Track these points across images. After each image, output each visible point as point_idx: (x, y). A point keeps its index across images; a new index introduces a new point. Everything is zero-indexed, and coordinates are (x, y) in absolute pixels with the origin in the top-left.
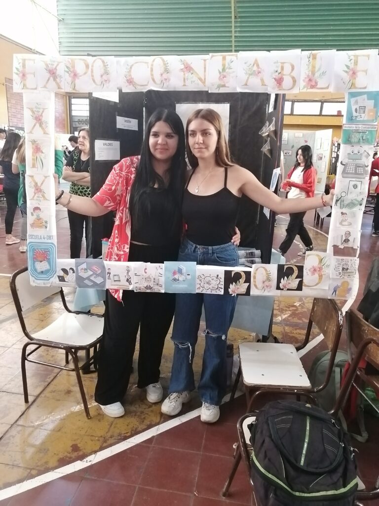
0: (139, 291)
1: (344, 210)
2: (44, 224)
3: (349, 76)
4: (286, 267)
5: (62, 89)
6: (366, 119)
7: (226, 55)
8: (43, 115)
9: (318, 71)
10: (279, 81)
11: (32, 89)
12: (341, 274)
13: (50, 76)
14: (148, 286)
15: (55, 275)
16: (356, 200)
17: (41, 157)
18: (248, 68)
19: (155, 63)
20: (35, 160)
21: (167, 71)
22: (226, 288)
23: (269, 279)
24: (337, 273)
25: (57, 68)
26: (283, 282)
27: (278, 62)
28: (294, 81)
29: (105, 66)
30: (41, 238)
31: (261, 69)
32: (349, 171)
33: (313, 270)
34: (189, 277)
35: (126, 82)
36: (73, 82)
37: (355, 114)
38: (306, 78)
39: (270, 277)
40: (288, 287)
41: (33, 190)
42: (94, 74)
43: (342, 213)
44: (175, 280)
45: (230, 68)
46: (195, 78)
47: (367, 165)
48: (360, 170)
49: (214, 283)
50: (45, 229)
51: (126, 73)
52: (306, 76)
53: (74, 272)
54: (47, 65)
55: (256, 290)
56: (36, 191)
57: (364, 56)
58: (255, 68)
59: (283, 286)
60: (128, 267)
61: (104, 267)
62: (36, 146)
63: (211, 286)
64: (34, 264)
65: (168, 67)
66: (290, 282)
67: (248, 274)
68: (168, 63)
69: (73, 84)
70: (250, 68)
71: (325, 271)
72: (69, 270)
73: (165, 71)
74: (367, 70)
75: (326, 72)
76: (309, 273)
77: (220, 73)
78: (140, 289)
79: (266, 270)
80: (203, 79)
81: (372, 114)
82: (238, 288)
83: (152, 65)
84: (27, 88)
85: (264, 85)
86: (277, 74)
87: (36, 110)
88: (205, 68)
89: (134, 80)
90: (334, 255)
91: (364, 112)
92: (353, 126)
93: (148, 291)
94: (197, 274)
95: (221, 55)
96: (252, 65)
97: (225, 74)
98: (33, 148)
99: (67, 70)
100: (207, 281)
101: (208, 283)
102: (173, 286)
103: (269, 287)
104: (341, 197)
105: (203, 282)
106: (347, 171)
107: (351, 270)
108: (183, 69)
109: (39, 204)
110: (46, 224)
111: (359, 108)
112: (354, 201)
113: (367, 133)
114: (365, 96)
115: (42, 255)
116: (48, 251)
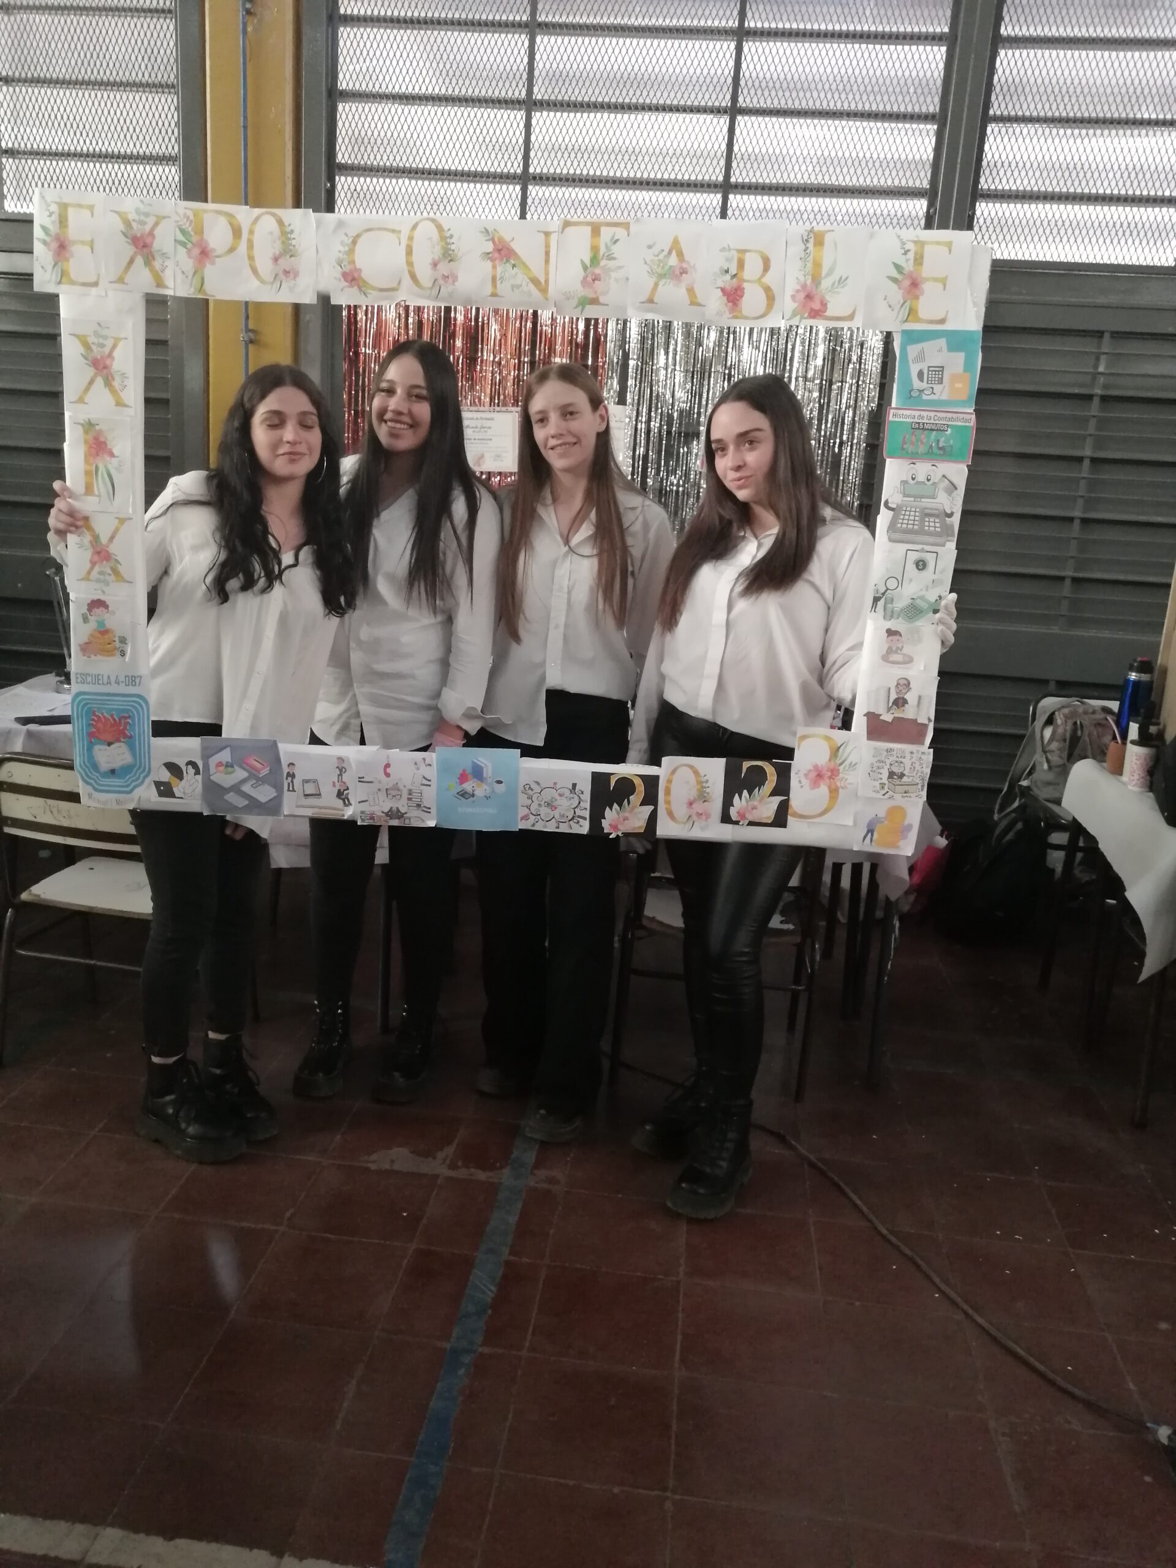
0: (371, 822)
1: (894, 625)
2: (117, 644)
3: (901, 291)
5: (167, 287)
6: (944, 397)
7: (600, 224)
8: (116, 354)
9: (829, 274)
10: (733, 296)
11: (84, 284)
12: (886, 789)
13: (135, 252)
14: (394, 809)
15: (147, 781)
16: (922, 598)
17: (110, 467)
18: (657, 258)
19: (416, 234)
20: (91, 474)
21: (448, 255)
22: (596, 816)
23: (703, 796)
24: (876, 783)
25: (156, 232)
26: (739, 803)
27: (730, 250)
28: (771, 297)
29: (284, 233)
30: (109, 683)
31: (688, 263)
32: (904, 526)
33: (815, 773)
34: (501, 788)
35: (342, 279)
36: (198, 271)
37: (917, 384)
38: (798, 291)
39: (707, 790)
40: (751, 817)
41: (88, 554)
42: (256, 253)
43: (890, 632)
44: (464, 794)
45: (610, 258)
46: (521, 278)
47: (949, 512)
48: (933, 524)
49: (565, 805)
50: (120, 659)
51: (341, 255)
52: (799, 287)
53: (197, 772)
54: (127, 223)
55: (672, 823)
56: (96, 558)
57: (938, 243)
58: (673, 261)
59: (738, 812)
60: (341, 760)
61: (278, 759)
62: (96, 439)
63: (556, 813)
64: (90, 750)
65: (453, 247)
66: (755, 803)
67: (651, 783)
68: (451, 236)
69: (198, 276)
70: (660, 261)
71: (846, 778)
72: (184, 768)
73: (444, 255)
74: (946, 278)
75: (847, 278)
76: (804, 783)
77: (585, 268)
78: (372, 818)
79: (696, 773)
80: (543, 281)
81: (959, 385)
82: (626, 818)
83: (411, 238)
84: (72, 283)
85: (694, 303)
86: (728, 277)
87: (96, 340)
88: (547, 253)
89: (365, 275)
90: (868, 739)
91: (941, 381)
92: (914, 413)
94: (523, 780)
95: (589, 224)
96: (666, 253)
97: (597, 271)
98: (86, 442)
99: (181, 237)
100: (548, 798)
101: (550, 805)
102: (460, 810)
103: (704, 817)
104: (886, 591)
105: (536, 803)
106: (899, 525)
107: (911, 778)
108: (488, 253)
109: (103, 592)
110: (121, 645)
111: (929, 371)
112: (918, 602)
113: (949, 431)
114: (942, 342)
115: (112, 726)
116: (129, 717)
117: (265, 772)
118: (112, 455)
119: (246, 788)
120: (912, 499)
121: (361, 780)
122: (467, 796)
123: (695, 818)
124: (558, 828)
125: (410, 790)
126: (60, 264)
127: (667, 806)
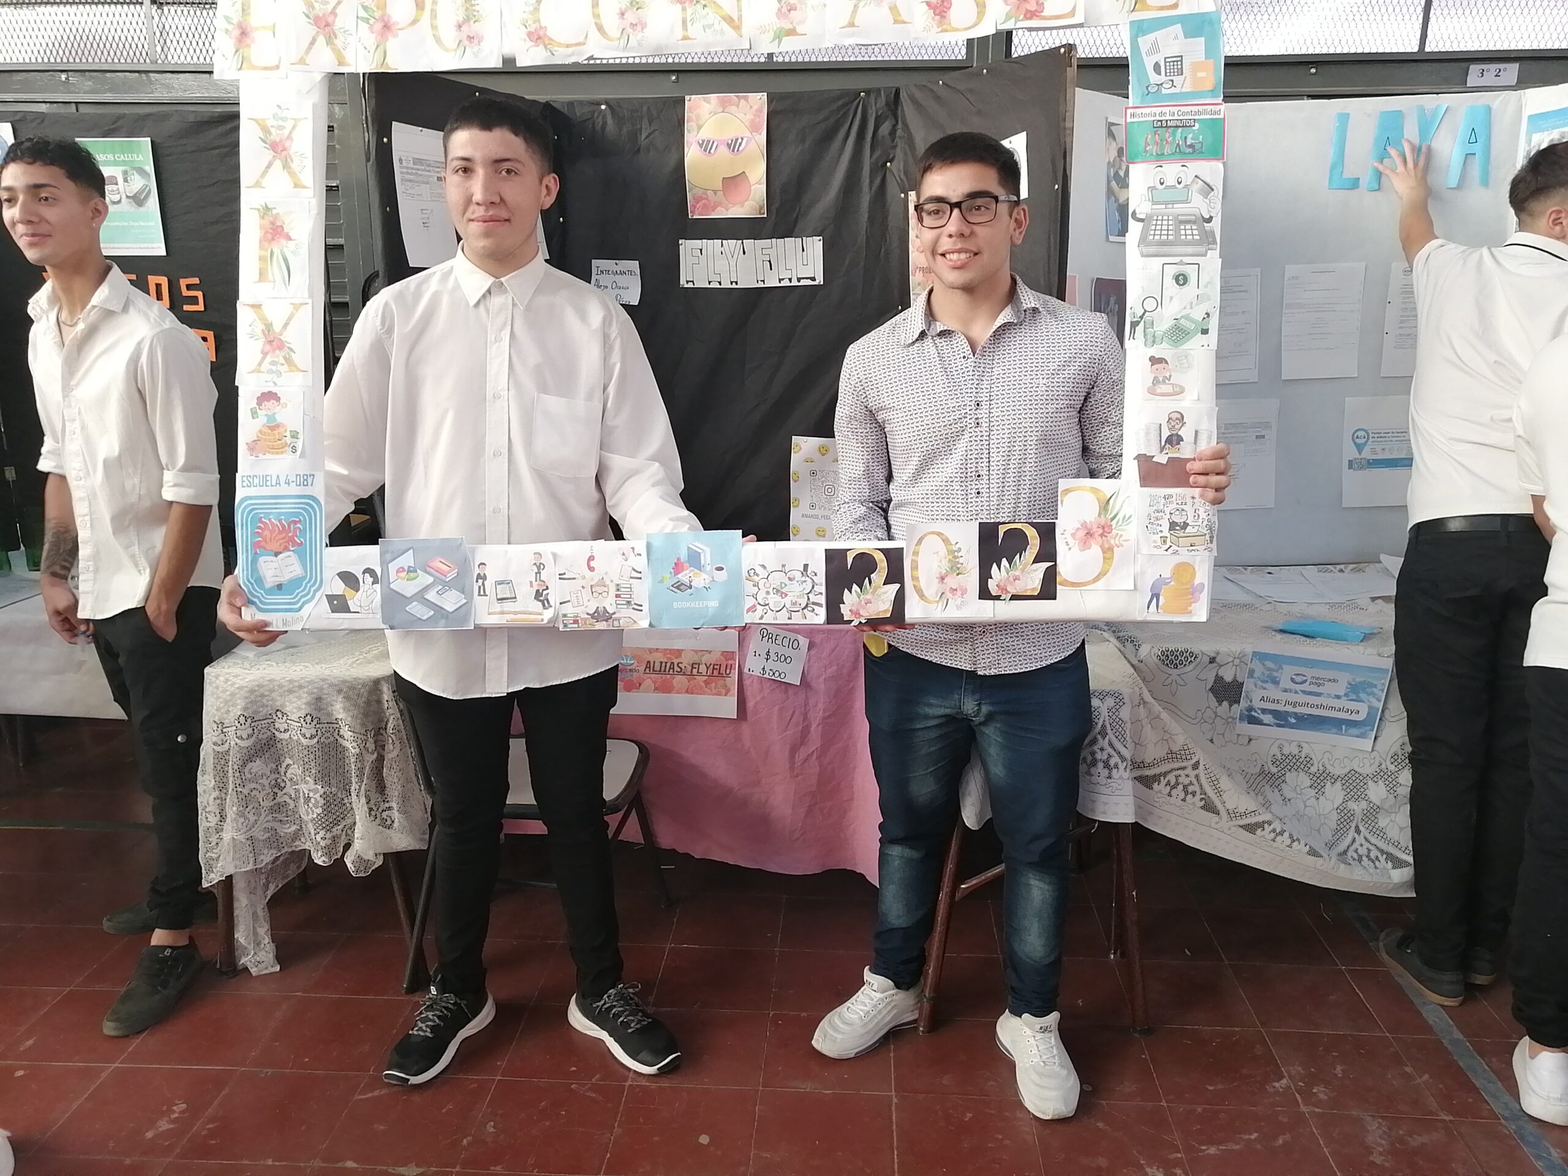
4: (1002, 529)
5: (349, 64)
6: (1187, 89)
10: (940, 6)
11: (265, 68)
12: (1169, 544)
13: (318, 33)
14: (601, 609)
15: (319, 594)
16: (1188, 318)
17: (285, 251)
20: (267, 259)
22: (834, 602)
23: (956, 568)
24: (1157, 537)
25: (338, 11)
26: (998, 574)
30: (278, 484)
32: (1157, 237)
33: (1082, 533)
34: (721, 576)
35: (526, 37)
36: (380, 47)
37: (1154, 78)
39: (960, 560)
40: (1013, 591)
42: (440, 22)
43: (1154, 360)
44: (679, 586)
46: (712, 17)
47: (1208, 217)
48: (1191, 232)
49: (797, 591)
51: (526, 17)
53: (375, 581)
55: (922, 605)
56: (268, 348)
59: (998, 586)
60: (539, 555)
61: (467, 561)
62: (273, 223)
63: (787, 601)
67: (895, 558)
69: (380, 50)
71: (1121, 534)
72: (360, 578)
76: (1076, 544)
78: (576, 622)
79: (946, 541)
80: (735, 17)
81: (1202, 74)
82: (868, 602)
84: (253, 68)
85: (898, 21)
87: (275, 123)
89: (548, 33)
90: (1143, 485)
91: (1180, 72)
92: (1154, 110)
98: (262, 228)
99: (363, 14)
100: (776, 584)
101: (779, 591)
102: (675, 605)
104: (1144, 314)
105: (763, 590)
107: (1197, 528)
112: (1182, 321)
113: (1196, 124)
114: (1178, 28)
115: (280, 532)
116: (300, 521)
117: (452, 575)
118: (289, 238)
119: (431, 596)
120: (1164, 206)
121: (562, 577)
122: (683, 587)
123: (949, 595)
124: (790, 618)
125: (618, 585)
126: (241, 50)
127: (915, 583)
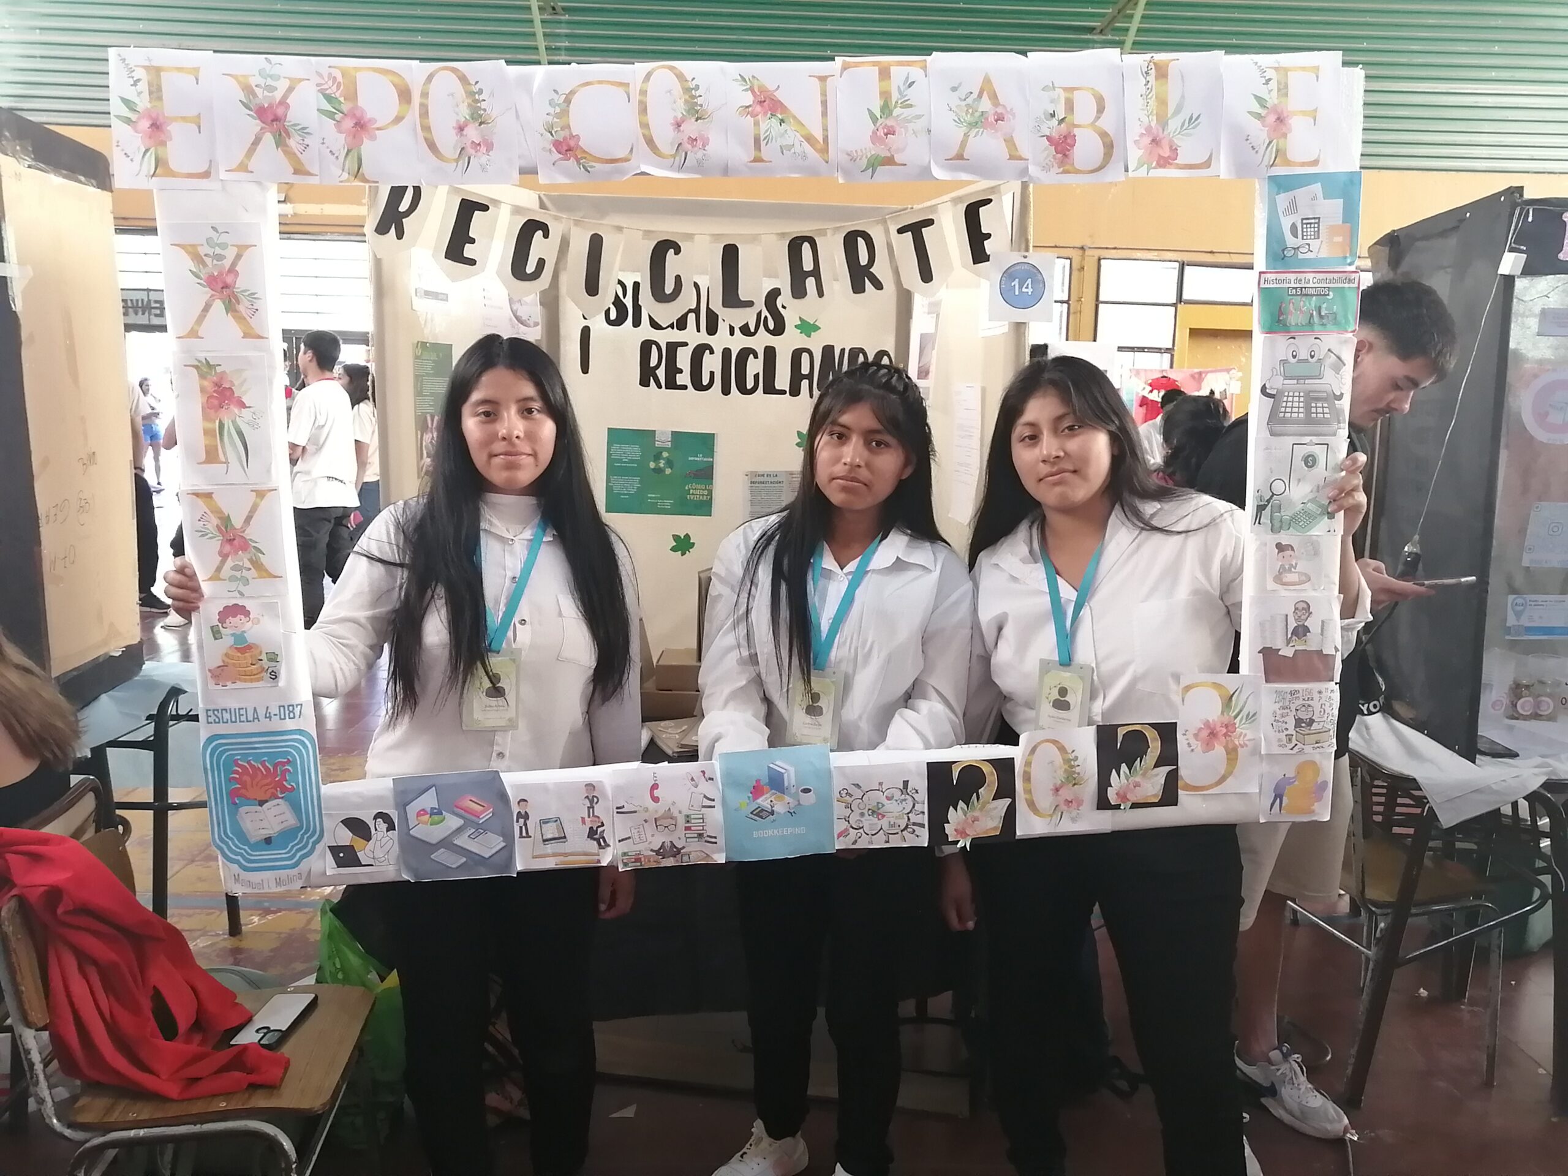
0: (636, 866)
1: (1284, 538)
2: (265, 663)
3: (1266, 129)
4: (1121, 732)
7: (890, 64)
9: (1176, 112)
11: (190, 176)
12: (1294, 742)
15: (320, 846)
16: (1314, 502)
19: (651, 87)
20: (213, 433)
21: (696, 112)
23: (1072, 778)
24: (1283, 736)
25: (288, 101)
26: (1118, 781)
27: (1054, 87)
28: (1109, 147)
29: (471, 94)
31: (1004, 106)
33: (1205, 734)
34: (809, 799)
36: (353, 150)
37: (1291, 241)
38: (1142, 135)
39: (1077, 770)
40: (1133, 798)
41: (216, 544)
43: (1280, 547)
44: (760, 813)
45: (906, 105)
47: (1338, 394)
48: (1321, 410)
49: (895, 809)
50: (271, 683)
51: (550, 118)
52: (1143, 131)
53: (391, 827)
54: (248, 90)
57: (1303, 69)
58: (986, 105)
59: (1118, 794)
60: (590, 786)
61: (503, 796)
63: (884, 823)
64: (233, 814)
65: (700, 101)
66: (1138, 779)
68: (697, 88)
70: (968, 106)
71: (1245, 732)
72: (371, 823)
73: (688, 112)
74: (1315, 110)
75: (1199, 116)
76: (1197, 745)
77: (874, 120)
78: (638, 860)
79: (1064, 749)
81: (1339, 239)
82: (975, 819)
83: (643, 93)
85: (1013, 156)
86: (1055, 122)
88: (824, 103)
91: (1317, 235)
92: (1290, 276)
93: (669, 862)
94: (838, 784)
95: (874, 64)
96: (975, 95)
97: (889, 122)
98: (203, 390)
103: (1074, 804)
104: (1271, 497)
105: (857, 811)
106: (1282, 415)
107: (1322, 723)
108: (750, 106)
109: (241, 594)
110: (274, 664)
111: (1302, 224)
112: (1309, 505)
113: (1331, 295)
114: (1318, 188)
115: (264, 777)
116: (289, 762)
117: (487, 815)
118: (243, 405)
119: (462, 841)
120: (1295, 381)
121: (620, 810)
122: (764, 814)
123: (1063, 807)
124: (888, 842)
125: (688, 816)
126: (152, 150)
127: (1028, 796)
